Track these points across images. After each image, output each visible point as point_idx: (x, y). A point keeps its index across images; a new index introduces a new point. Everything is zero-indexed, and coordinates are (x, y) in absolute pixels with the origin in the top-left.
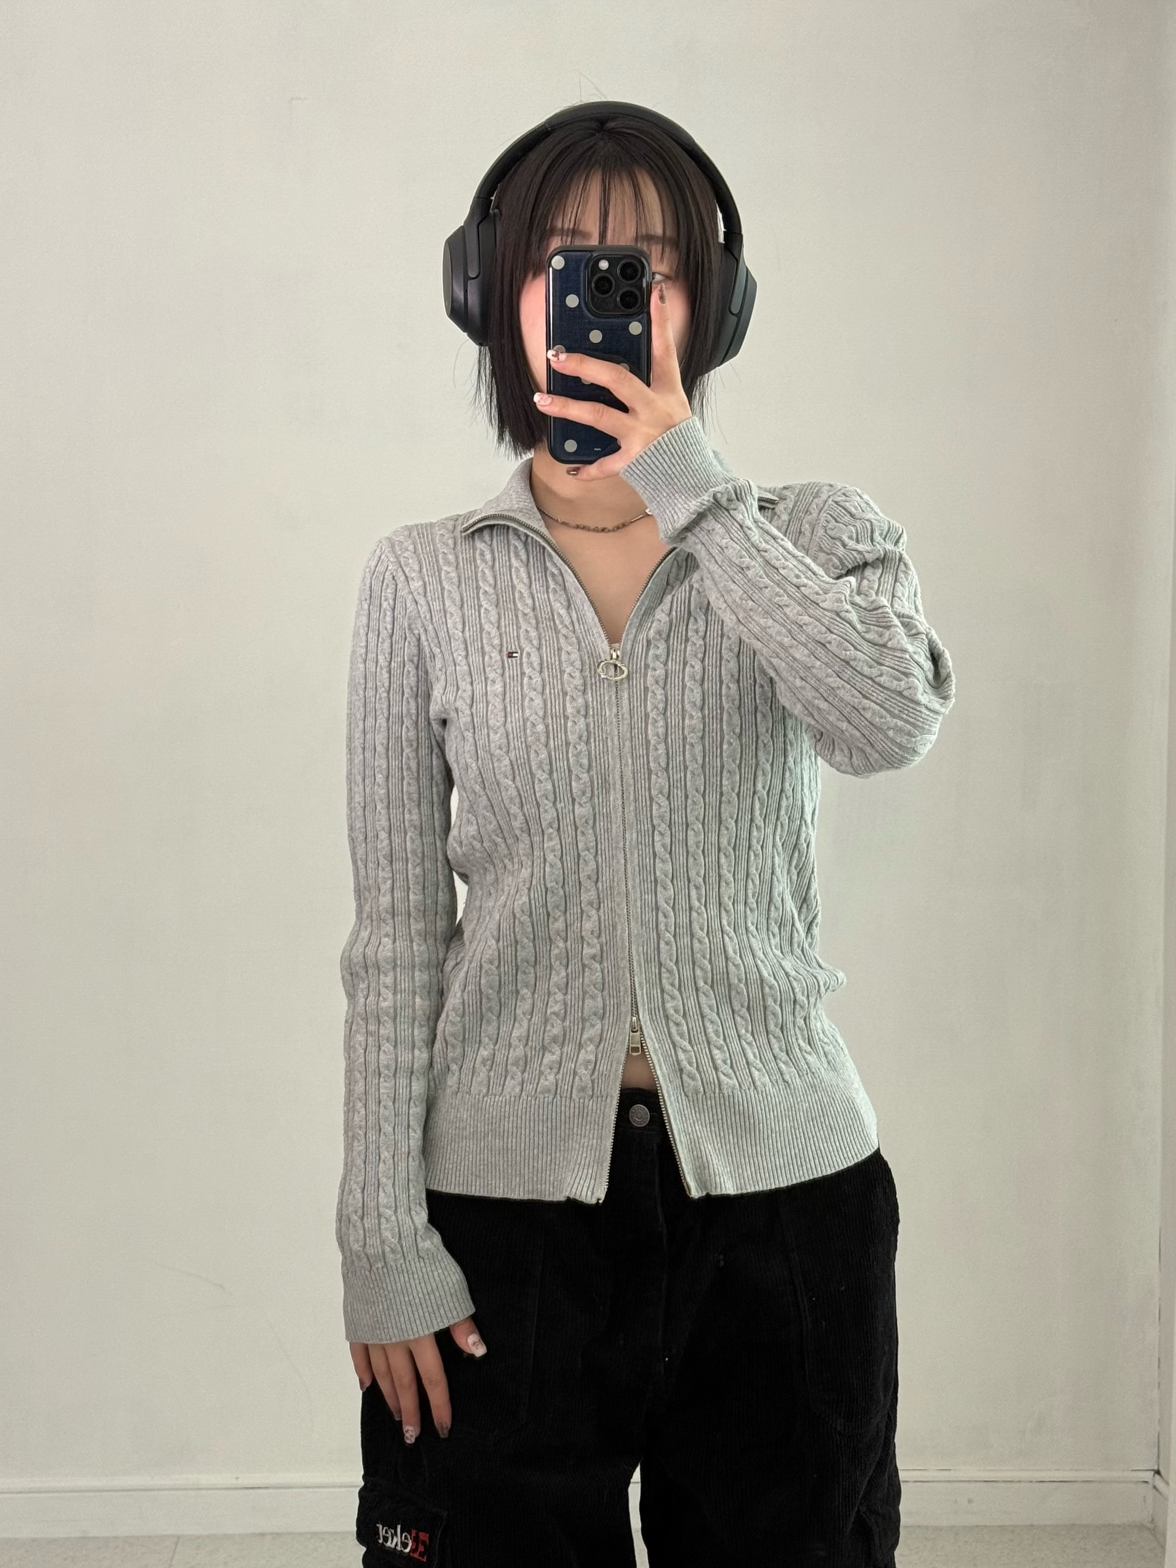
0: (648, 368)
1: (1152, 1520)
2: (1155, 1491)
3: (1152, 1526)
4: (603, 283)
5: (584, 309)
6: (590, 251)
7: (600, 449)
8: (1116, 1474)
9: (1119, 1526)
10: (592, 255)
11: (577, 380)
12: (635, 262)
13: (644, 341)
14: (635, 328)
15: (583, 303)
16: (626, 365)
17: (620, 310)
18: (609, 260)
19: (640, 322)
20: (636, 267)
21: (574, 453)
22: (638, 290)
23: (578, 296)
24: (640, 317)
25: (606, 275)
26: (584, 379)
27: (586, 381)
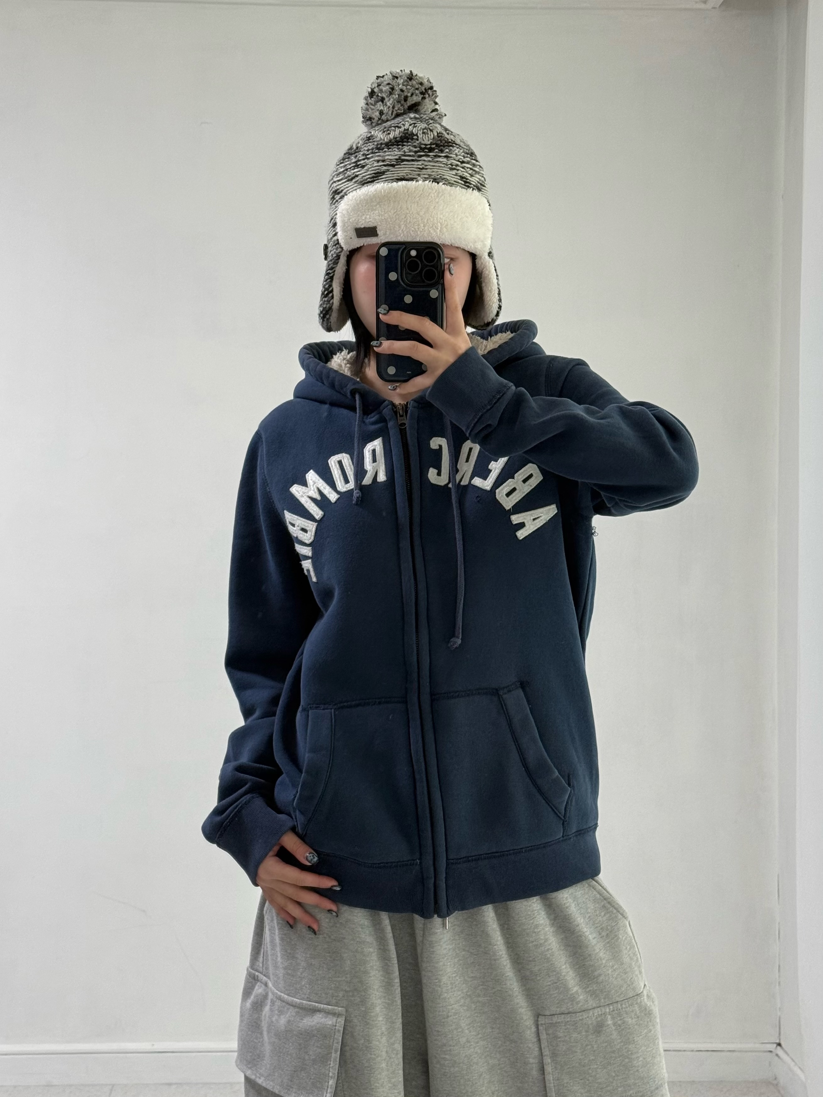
0: (441, 317)
1: (776, 1079)
2: (776, 1058)
3: (775, 1082)
5: (401, 281)
8: (750, 1046)
9: (753, 1082)
11: (397, 327)
12: (433, 251)
13: (439, 301)
14: (434, 294)
15: (400, 278)
16: (428, 317)
17: (424, 282)
18: (417, 250)
19: (437, 290)
20: (434, 254)
21: (394, 375)
22: (436, 269)
23: (397, 273)
24: (437, 287)
25: (415, 259)
26: (401, 327)
27: (403, 328)
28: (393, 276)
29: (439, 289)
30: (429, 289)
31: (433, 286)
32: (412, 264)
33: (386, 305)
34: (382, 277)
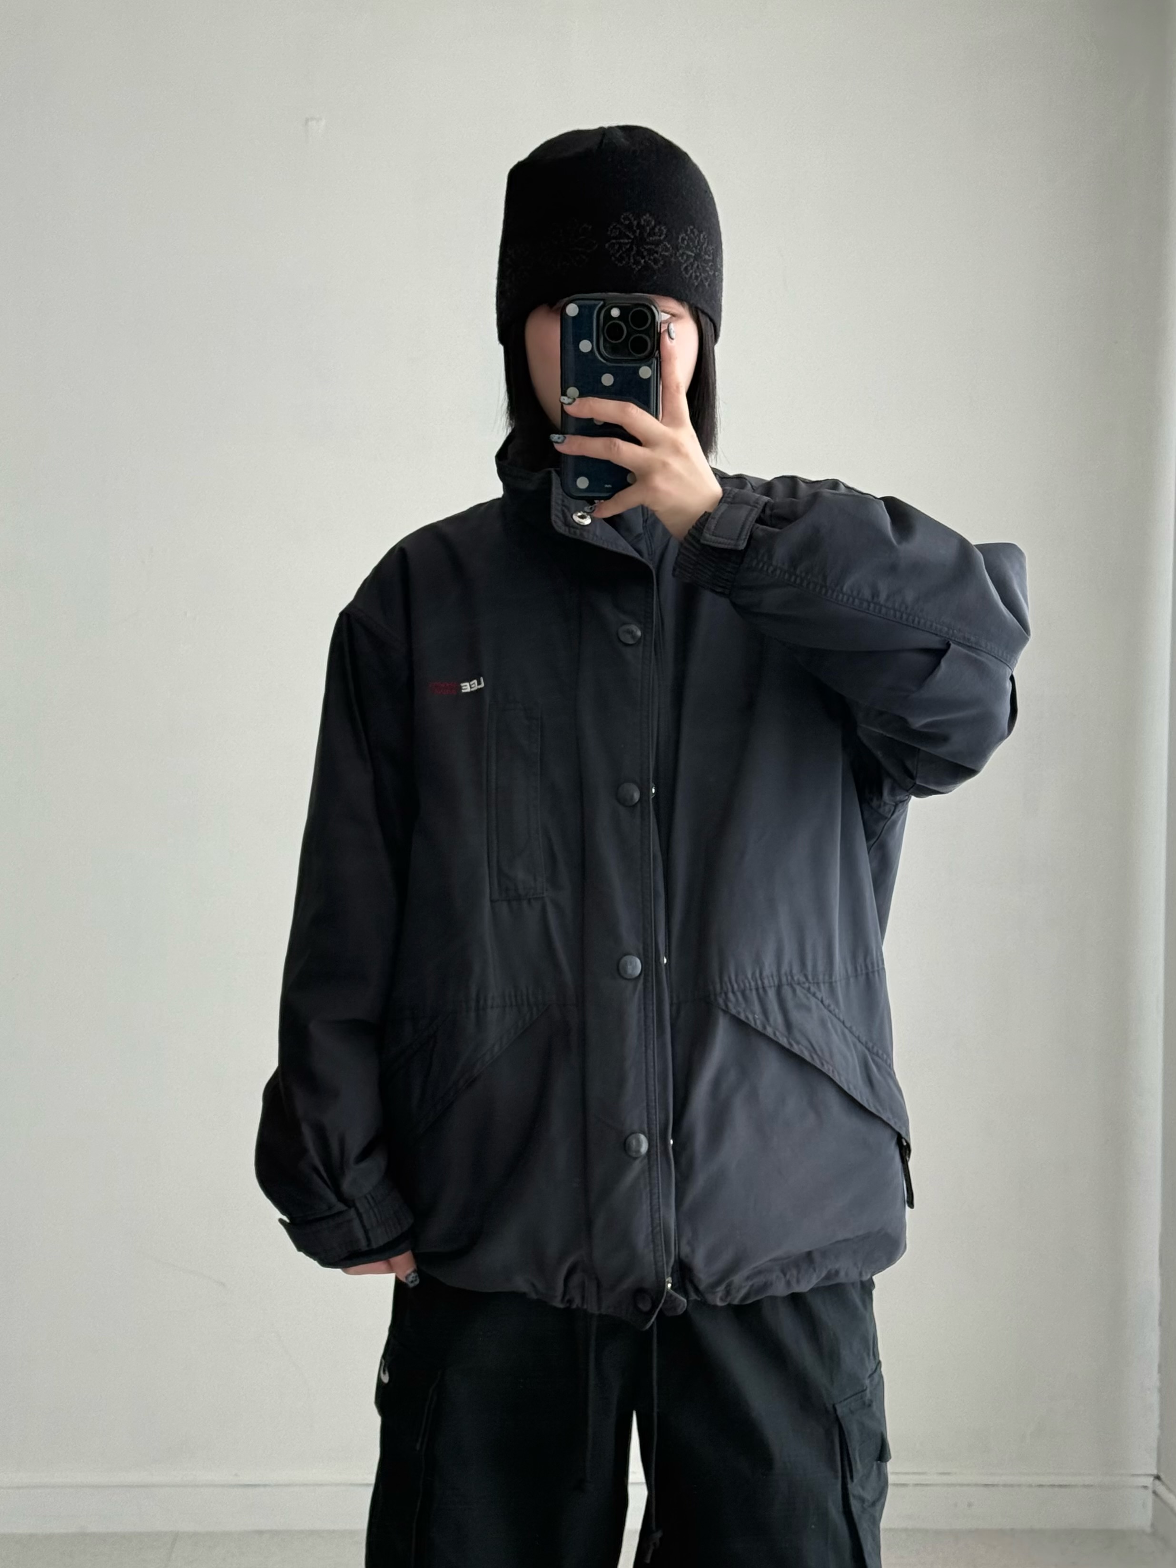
2: (1154, 1496)
4: (615, 329)
5: (597, 354)
9: (1115, 1532)
10: (604, 304)
11: (590, 419)
12: (645, 310)
14: (645, 372)
15: (595, 348)
17: (630, 354)
18: (621, 308)
19: (650, 366)
20: (646, 314)
21: (586, 490)
22: (649, 337)
23: (592, 342)
24: (650, 362)
25: (618, 322)
26: (597, 421)
27: (600, 421)
28: (585, 346)
29: (653, 366)
30: (638, 365)
31: (644, 361)
32: (612, 329)
33: (575, 386)
34: (570, 347)
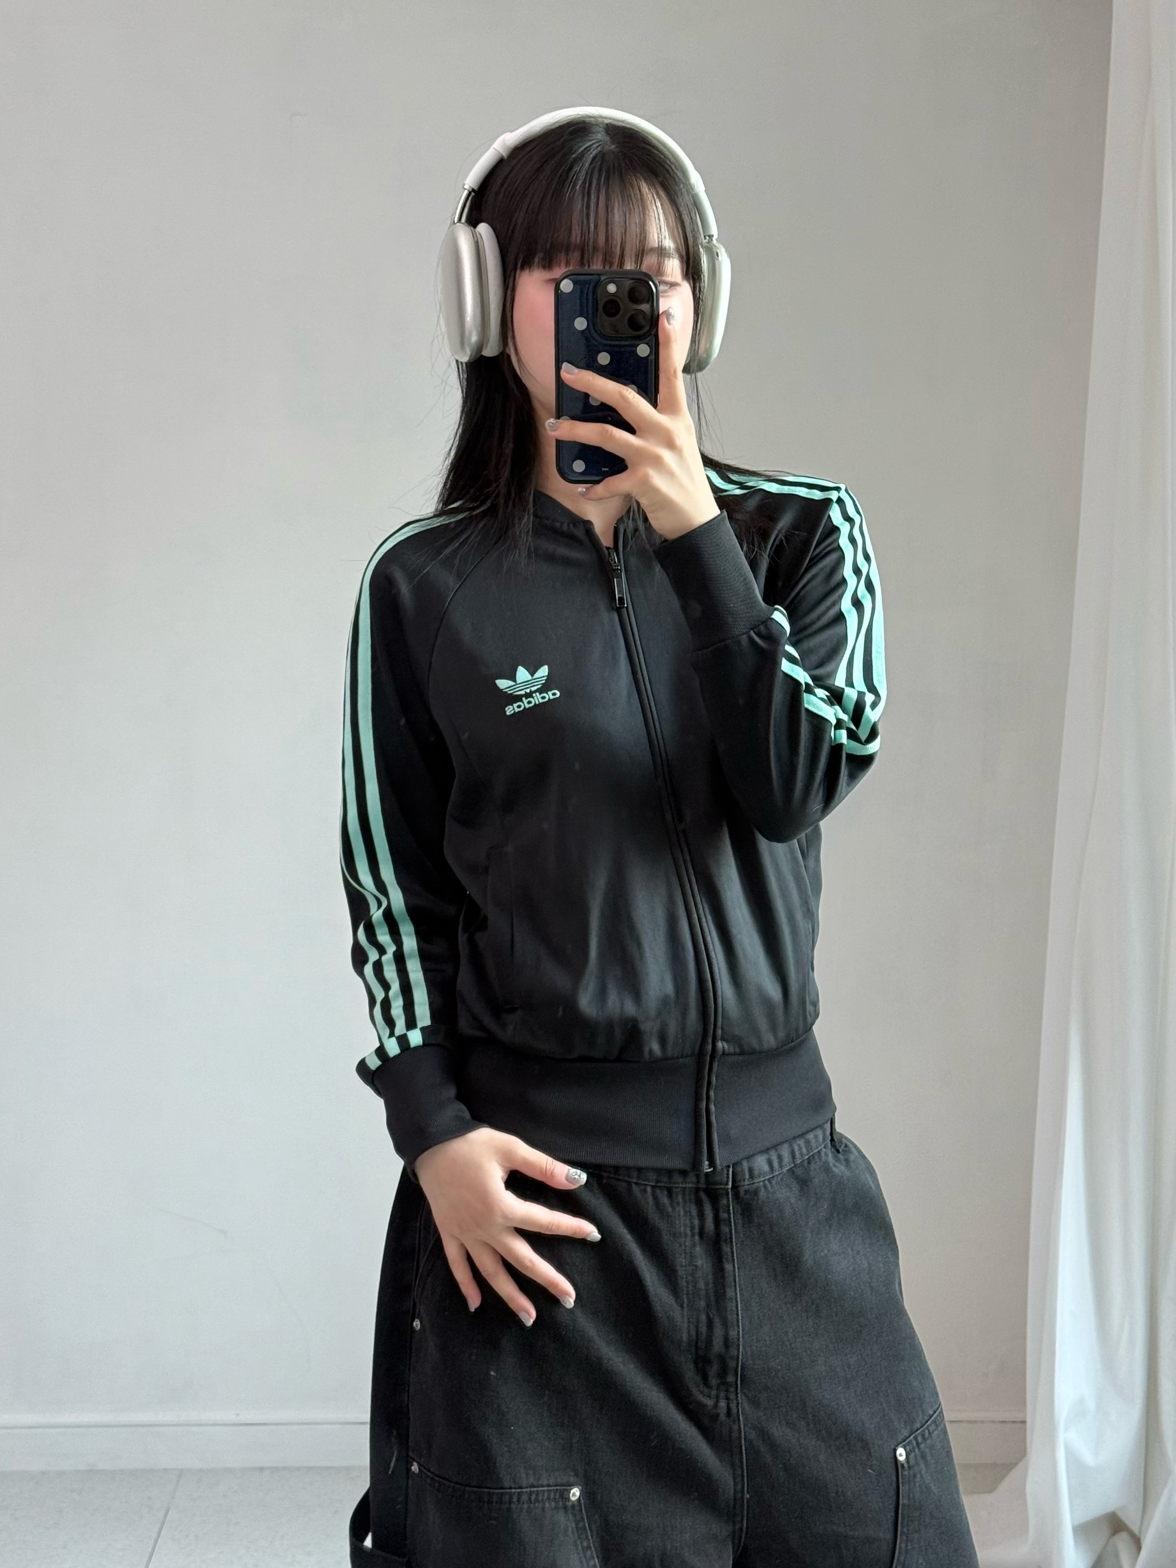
0: (655, 390)
4: (612, 306)
5: (593, 332)
6: (599, 275)
7: (608, 469)
10: (600, 279)
11: (587, 396)
12: (640, 284)
15: (591, 324)
16: (634, 386)
17: (628, 333)
18: (618, 284)
19: (647, 344)
20: (643, 288)
21: (583, 473)
22: (647, 316)
23: (587, 319)
24: (647, 340)
25: (614, 298)
27: (597, 400)
28: (580, 324)
30: (637, 342)
31: (641, 339)
33: (570, 360)
34: (564, 326)
